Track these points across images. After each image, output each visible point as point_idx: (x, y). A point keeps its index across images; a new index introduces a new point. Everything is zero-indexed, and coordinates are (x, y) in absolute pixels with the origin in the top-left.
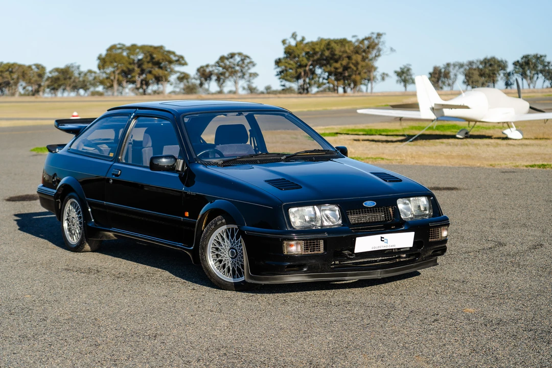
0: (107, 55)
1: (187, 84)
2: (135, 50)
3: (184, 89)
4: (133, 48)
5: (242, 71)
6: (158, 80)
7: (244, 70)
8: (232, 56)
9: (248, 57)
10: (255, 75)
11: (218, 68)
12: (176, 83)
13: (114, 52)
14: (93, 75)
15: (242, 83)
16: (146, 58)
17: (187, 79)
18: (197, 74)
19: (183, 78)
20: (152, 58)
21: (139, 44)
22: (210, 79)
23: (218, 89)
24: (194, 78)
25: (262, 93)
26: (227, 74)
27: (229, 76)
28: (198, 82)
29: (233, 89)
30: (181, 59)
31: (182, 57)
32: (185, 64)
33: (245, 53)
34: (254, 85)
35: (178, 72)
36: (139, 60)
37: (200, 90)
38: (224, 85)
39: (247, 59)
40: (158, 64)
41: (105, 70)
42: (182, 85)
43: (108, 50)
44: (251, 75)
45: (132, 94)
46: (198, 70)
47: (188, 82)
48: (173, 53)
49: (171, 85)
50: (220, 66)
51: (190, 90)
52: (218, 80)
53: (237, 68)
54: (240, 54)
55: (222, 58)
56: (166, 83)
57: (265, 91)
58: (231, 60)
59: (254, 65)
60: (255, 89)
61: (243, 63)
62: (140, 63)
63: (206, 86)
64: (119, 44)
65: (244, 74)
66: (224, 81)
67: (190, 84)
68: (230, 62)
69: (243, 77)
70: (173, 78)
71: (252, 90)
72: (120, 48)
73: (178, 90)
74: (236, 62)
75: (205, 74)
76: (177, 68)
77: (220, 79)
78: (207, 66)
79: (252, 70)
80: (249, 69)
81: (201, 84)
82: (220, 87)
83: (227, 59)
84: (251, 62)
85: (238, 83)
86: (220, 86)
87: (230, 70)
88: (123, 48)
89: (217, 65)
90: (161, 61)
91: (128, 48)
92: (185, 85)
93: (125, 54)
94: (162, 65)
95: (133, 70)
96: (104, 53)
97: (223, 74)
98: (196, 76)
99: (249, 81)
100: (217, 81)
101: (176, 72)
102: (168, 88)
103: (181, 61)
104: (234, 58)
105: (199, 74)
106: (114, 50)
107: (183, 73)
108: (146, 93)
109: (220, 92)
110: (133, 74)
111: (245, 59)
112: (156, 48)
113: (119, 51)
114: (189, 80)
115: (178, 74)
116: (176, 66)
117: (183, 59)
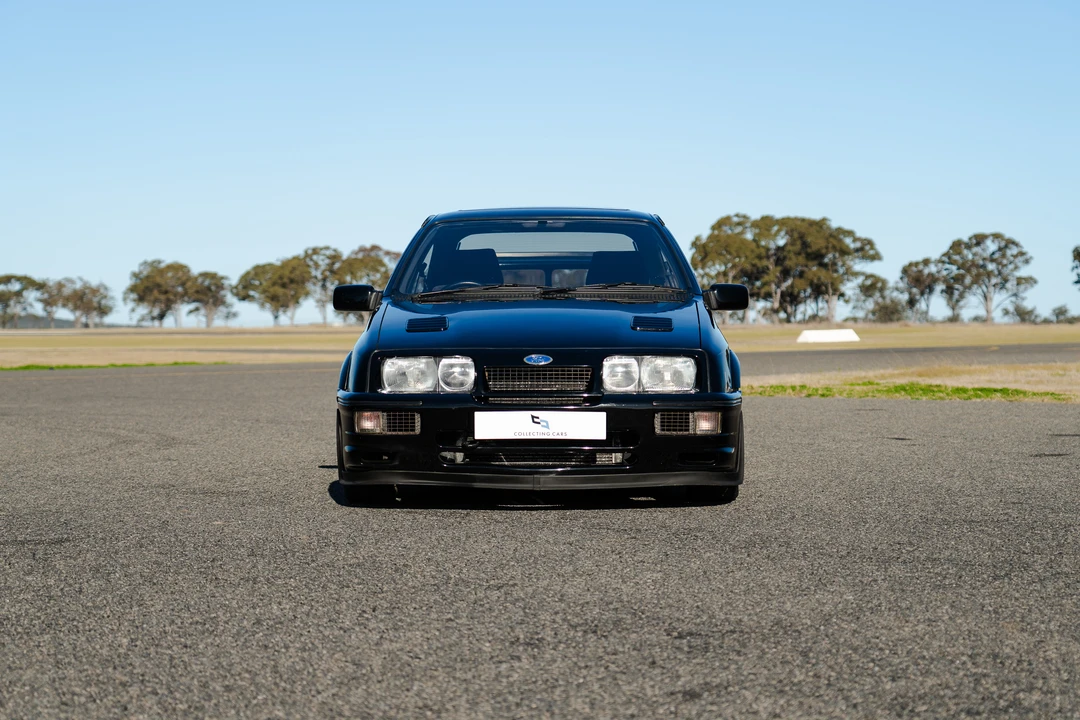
0: (711, 237)
1: (880, 300)
2: (768, 230)
3: (874, 313)
4: (765, 224)
5: (1000, 273)
6: (819, 291)
7: (1006, 271)
8: (979, 240)
9: (1016, 244)
10: (1030, 281)
11: (947, 266)
12: (858, 300)
13: (727, 229)
15: (1001, 300)
16: (792, 243)
17: (882, 290)
18: (901, 278)
19: (872, 287)
20: (805, 245)
21: (779, 215)
22: (931, 290)
23: (948, 313)
24: (897, 289)
25: (1046, 321)
26: (968, 280)
27: (973, 283)
28: (905, 297)
29: (982, 312)
30: (867, 247)
31: (870, 243)
32: (876, 257)
33: (1008, 235)
34: (1028, 305)
35: (863, 274)
36: (779, 249)
37: (909, 313)
38: (962, 303)
39: (1011, 246)
40: (817, 257)
41: (707, 270)
42: (870, 305)
43: (713, 228)
44: (1020, 281)
45: (763, 322)
46: (905, 271)
47: (883, 297)
48: (850, 233)
49: (847, 302)
50: (951, 262)
51: (888, 313)
52: (949, 291)
53: (991, 267)
54: (997, 236)
55: (957, 246)
56: (835, 298)
57: (1054, 318)
58: (975, 249)
59: (1027, 262)
60: (1031, 312)
61: (1004, 256)
62: (780, 256)
63: (922, 305)
64: (737, 215)
65: (1006, 280)
66: (962, 296)
67: (888, 301)
68: (975, 255)
69: (1002, 286)
70: (850, 288)
71: (1024, 315)
72: (739, 224)
73: (861, 314)
74: (987, 254)
75: (919, 280)
76: (859, 266)
77: (953, 290)
78: (926, 262)
79: (1024, 272)
80: (1016, 268)
81: (912, 302)
82: (953, 309)
83: (969, 247)
84: (1022, 254)
85: (991, 299)
86: (954, 305)
87: (974, 271)
88: (743, 221)
89: (945, 259)
90: (824, 251)
91: (755, 224)
92: (877, 303)
93: (749, 236)
94: (826, 260)
95: (765, 271)
96: (706, 233)
97: (959, 279)
98: (901, 285)
99: (1015, 295)
100: (944, 294)
101: (856, 274)
102: (841, 310)
103: (867, 250)
104: (982, 246)
105: (906, 280)
107: (871, 276)
108: (792, 319)
109: (954, 319)
110: (766, 278)
111: (1006, 246)
112: (812, 223)
113: (739, 229)
114: (887, 293)
115: (860, 280)
116: (857, 261)
117: (872, 248)
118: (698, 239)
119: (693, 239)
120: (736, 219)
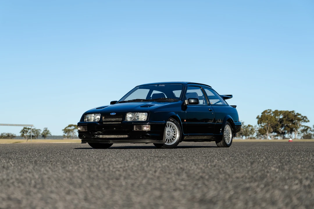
4: (276, 113)
6: (292, 131)
14: (251, 128)
16: (285, 117)
20: (288, 118)
32: (309, 121)
35: (304, 126)
36: (280, 119)
41: (262, 124)
42: (302, 135)
43: (262, 113)
47: (307, 133)
48: (300, 115)
51: (308, 137)
62: (281, 121)
64: (268, 110)
72: (269, 112)
76: (303, 124)
90: (293, 120)
91: (274, 112)
93: (272, 115)
94: (294, 122)
96: (260, 115)
101: (302, 126)
103: (304, 119)
106: (266, 113)
107: (307, 126)
112: (290, 112)
113: (269, 114)
115: (303, 128)
116: (302, 122)
117: (306, 118)
118: (258, 116)
119: (257, 116)
120: (268, 111)
